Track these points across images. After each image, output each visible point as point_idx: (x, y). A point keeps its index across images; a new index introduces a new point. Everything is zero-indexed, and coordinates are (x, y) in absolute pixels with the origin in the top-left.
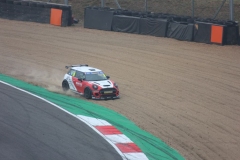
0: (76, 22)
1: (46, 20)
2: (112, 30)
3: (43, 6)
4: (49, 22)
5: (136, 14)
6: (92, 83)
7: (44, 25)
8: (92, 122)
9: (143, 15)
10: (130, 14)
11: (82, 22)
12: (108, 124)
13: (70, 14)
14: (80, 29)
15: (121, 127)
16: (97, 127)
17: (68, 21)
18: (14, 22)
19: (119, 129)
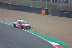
0: (49, 14)
1: (40, 13)
2: (60, 16)
3: (39, 9)
4: (41, 14)
5: (67, 12)
6: (23, 24)
7: (40, 14)
8: (53, 44)
9: (70, 12)
10: (66, 12)
11: (51, 14)
12: (58, 44)
13: (47, 11)
14: (50, 16)
15: (62, 45)
16: (55, 45)
17: (47, 13)
18: (31, 13)
19: (62, 46)
